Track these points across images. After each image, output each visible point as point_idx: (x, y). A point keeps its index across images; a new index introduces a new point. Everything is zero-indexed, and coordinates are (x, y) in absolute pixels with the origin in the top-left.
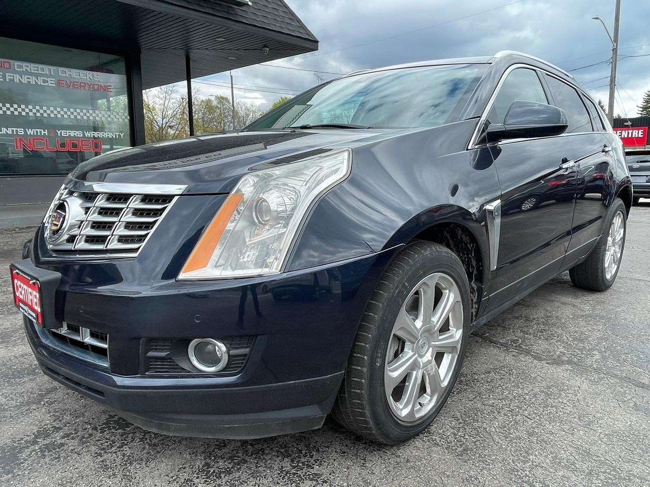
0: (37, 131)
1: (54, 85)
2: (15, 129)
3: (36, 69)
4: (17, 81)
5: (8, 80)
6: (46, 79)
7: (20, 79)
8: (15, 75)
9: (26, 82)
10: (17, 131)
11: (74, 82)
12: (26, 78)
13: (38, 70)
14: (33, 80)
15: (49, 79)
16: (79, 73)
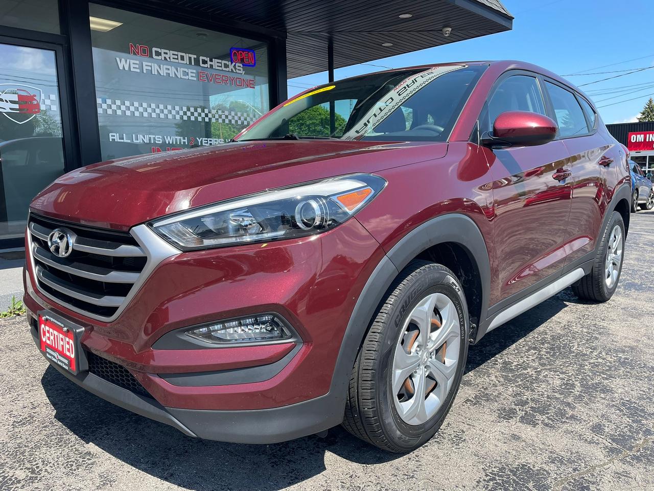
0: (176, 139)
1: (195, 79)
2: (152, 136)
3: (176, 57)
4: (155, 72)
5: (145, 72)
6: (186, 70)
7: (159, 70)
8: (153, 64)
9: (165, 75)
10: (154, 138)
11: (216, 75)
12: (164, 69)
13: (177, 59)
14: (172, 71)
15: (190, 71)
16: (221, 63)
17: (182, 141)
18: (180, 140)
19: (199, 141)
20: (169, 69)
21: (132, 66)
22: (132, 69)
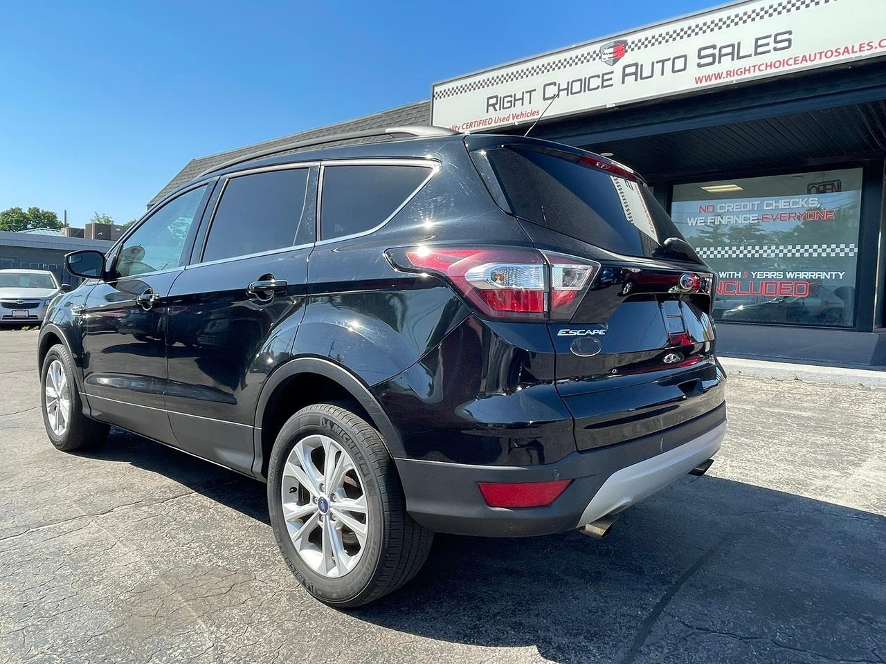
0: (730, 274)
3: (739, 207)
6: (748, 216)
7: (721, 220)
8: (716, 217)
11: (781, 214)
13: (741, 208)
14: (733, 220)
15: (751, 216)
16: (789, 202)
17: (736, 275)
18: (734, 274)
19: (754, 275)
20: (730, 218)
21: (699, 222)
22: (699, 224)
